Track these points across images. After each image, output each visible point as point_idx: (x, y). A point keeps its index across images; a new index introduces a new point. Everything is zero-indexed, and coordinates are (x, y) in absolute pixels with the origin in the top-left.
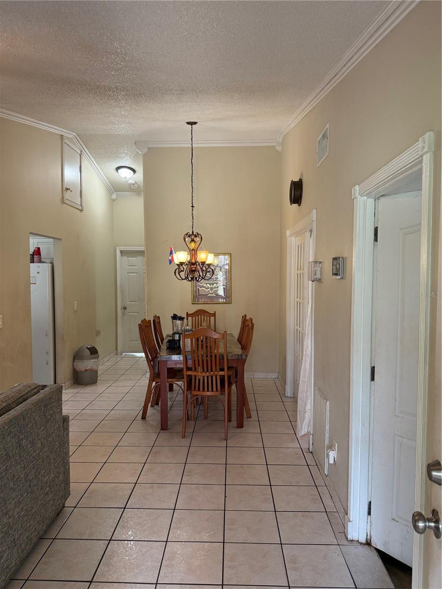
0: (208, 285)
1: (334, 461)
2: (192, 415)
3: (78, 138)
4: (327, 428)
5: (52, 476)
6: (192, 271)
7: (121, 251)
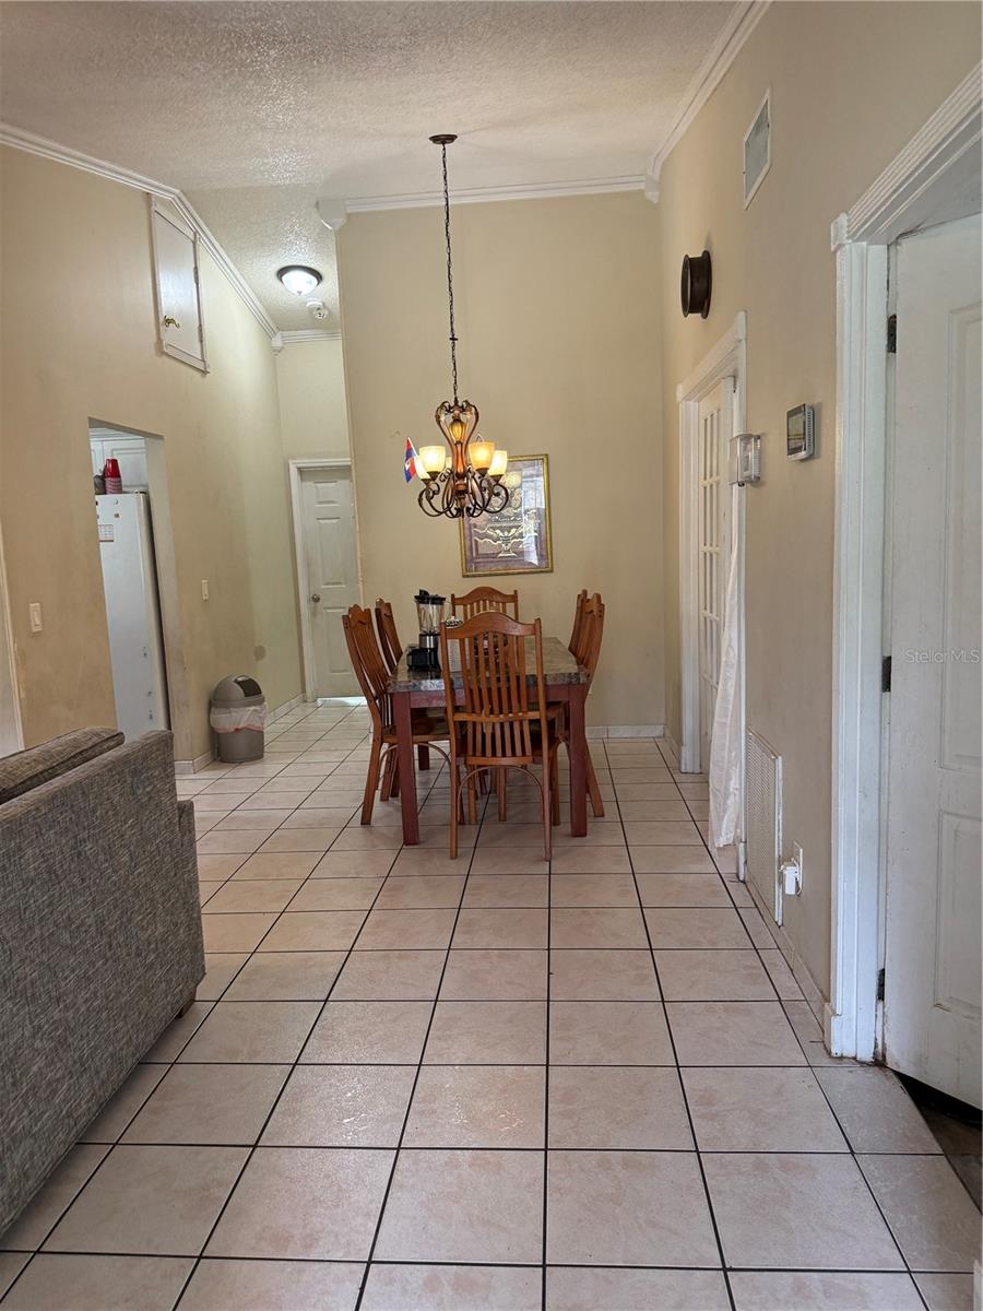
0: (498, 531)
1: (798, 889)
2: (473, 814)
3: (184, 199)
4: (779, 817)
5: (161, 929)
6: (460, 493)
7: (299, 469)
